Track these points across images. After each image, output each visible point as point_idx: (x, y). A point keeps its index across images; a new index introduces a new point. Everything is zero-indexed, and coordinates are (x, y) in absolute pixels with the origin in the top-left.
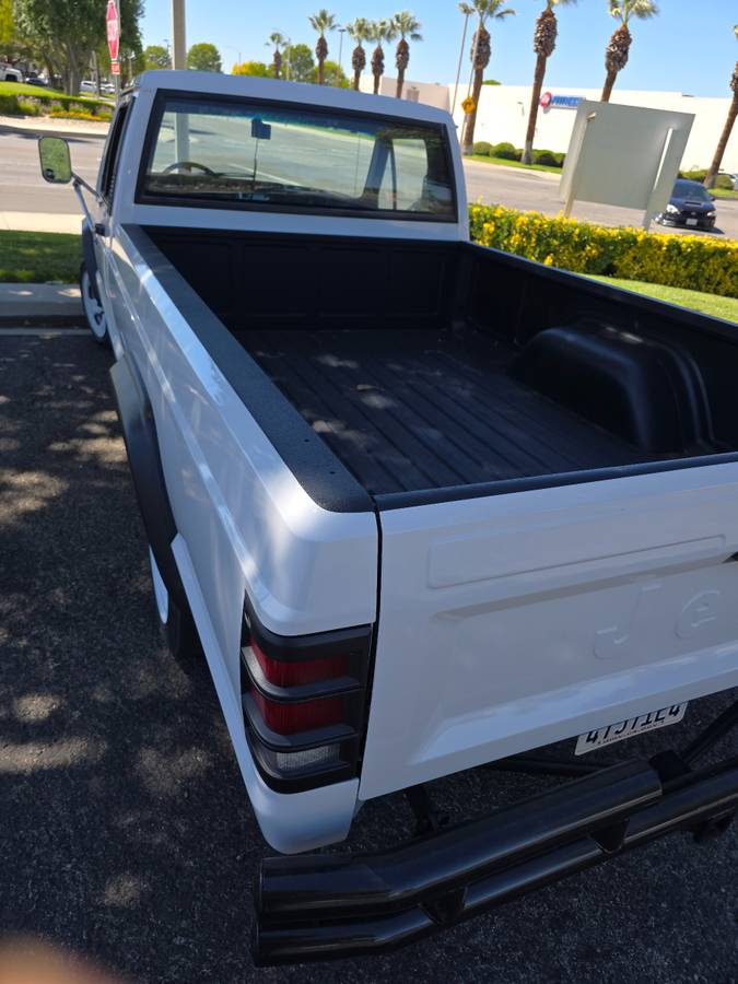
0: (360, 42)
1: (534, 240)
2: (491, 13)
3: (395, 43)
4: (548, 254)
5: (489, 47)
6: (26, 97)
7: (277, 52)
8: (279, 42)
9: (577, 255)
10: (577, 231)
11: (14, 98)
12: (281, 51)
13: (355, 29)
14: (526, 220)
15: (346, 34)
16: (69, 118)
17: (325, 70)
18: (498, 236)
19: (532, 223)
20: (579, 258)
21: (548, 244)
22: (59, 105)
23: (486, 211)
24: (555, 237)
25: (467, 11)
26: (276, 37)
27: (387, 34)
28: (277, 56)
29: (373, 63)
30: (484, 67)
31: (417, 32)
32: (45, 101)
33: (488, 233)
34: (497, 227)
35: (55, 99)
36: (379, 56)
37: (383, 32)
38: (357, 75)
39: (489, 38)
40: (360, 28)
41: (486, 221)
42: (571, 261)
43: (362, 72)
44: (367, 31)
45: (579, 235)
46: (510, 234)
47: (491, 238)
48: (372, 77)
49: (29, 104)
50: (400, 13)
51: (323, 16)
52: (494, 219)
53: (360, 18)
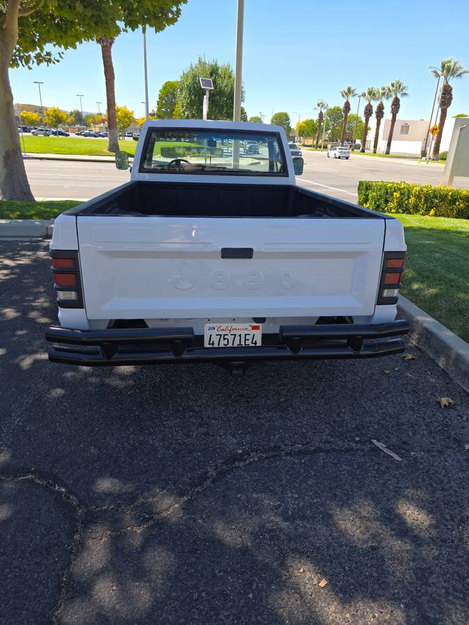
0: (369, 101)
1: (423, 200)
2: (453, 74)
3: (391, 100)
4: (433, 208)
5: (451, 95)
6: (180, 147)
7: (321, 112)
8: (322, 106)
9: (451, 207)
10: (450, 194)
11: (174, 149)
12: (324, 111)
13: (367, 94)
14: (418, 189)
15: (362, 97)
16: (199, 156)
17: (348, 120)
18: (402, 199)
19: (422, 190)
20: (452, 210)
21: (432, 203)
22: (195, 151)
23: (395, 185)
24: (436, 198)
25: (437, 75)
26: (321, 105)
27: (386, 94)
28: (321, 115)
29: (376, 112)
30: (448, 107)
31: (404, 91)
32: (189, 149)
33: (397, 198)
34: (401, 194)
35: (194, 148)
36: (381, 108)
37: (383, 94)
38: (367, 120)
39: (451, 89)
40: (370, 93)
41: (395, 191)
42: (447, 212)
43: (370, 118)
44: (374, 95)
45: (452, 196)
46: (409, 198)
47: (398, 200)
48: (376, 120)
49: (181, 151)
50: (394, 82)
51: (349, 89)
52: (400, 189)
53: (370, 87)
